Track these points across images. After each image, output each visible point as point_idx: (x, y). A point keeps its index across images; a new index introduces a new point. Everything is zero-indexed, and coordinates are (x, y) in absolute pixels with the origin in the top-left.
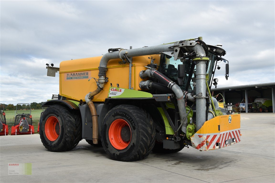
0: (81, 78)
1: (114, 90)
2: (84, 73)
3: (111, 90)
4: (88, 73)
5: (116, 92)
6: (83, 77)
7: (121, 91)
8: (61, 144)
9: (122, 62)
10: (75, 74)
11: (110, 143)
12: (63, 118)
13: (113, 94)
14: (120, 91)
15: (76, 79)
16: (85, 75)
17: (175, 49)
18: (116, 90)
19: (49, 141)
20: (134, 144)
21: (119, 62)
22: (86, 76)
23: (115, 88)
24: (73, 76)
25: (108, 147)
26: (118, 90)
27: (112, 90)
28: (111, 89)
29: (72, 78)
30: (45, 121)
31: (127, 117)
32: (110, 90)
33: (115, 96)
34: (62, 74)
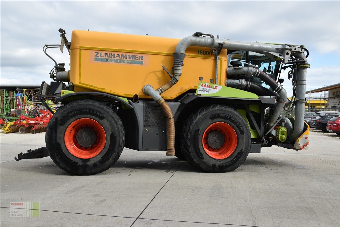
0: (127, 63)
1: (206, 86)
2: (135, 56)
3: (202, 86)
4: (142, 57)
5: (210, 88)
6: (132, 61)
7: (216, 88)
8: (108, 161)
9: (202, 52)
10: (114, 54)
11: (204, 153)
12: (113, 122)
13: (205, 91)
14: (214, 88)
15: (117, 62)
16: (136, 58)
17: (286, 52)
18: (208, 86)
19: (79, 159)
20: (241, 150)
21: (198, 51)
22: (138, 60)
23: (208, 84)
24: (110, 58)
25: (203, 158)
26: (213, 87)
27: (204, 85)
28: (201, 84)
29: (107, 60)
30: (66, 126)
31: (233, 119)
32: (200, 86)
33: (207, 93)
34: (82, 50)
